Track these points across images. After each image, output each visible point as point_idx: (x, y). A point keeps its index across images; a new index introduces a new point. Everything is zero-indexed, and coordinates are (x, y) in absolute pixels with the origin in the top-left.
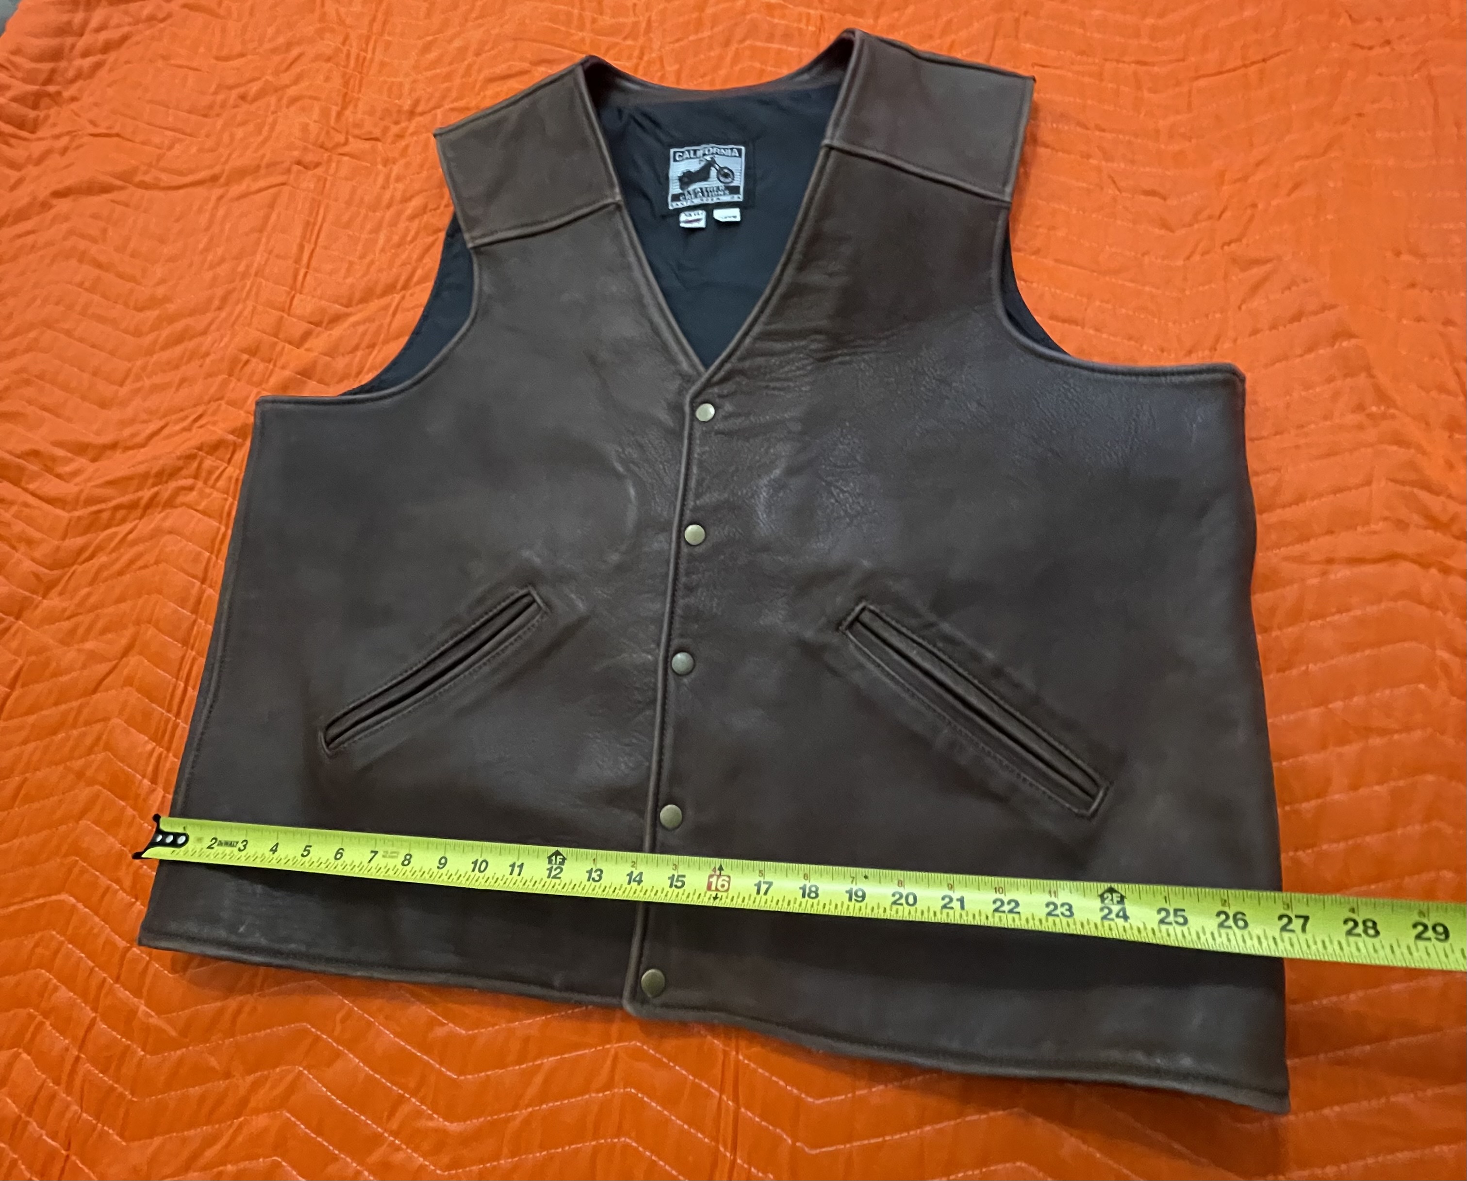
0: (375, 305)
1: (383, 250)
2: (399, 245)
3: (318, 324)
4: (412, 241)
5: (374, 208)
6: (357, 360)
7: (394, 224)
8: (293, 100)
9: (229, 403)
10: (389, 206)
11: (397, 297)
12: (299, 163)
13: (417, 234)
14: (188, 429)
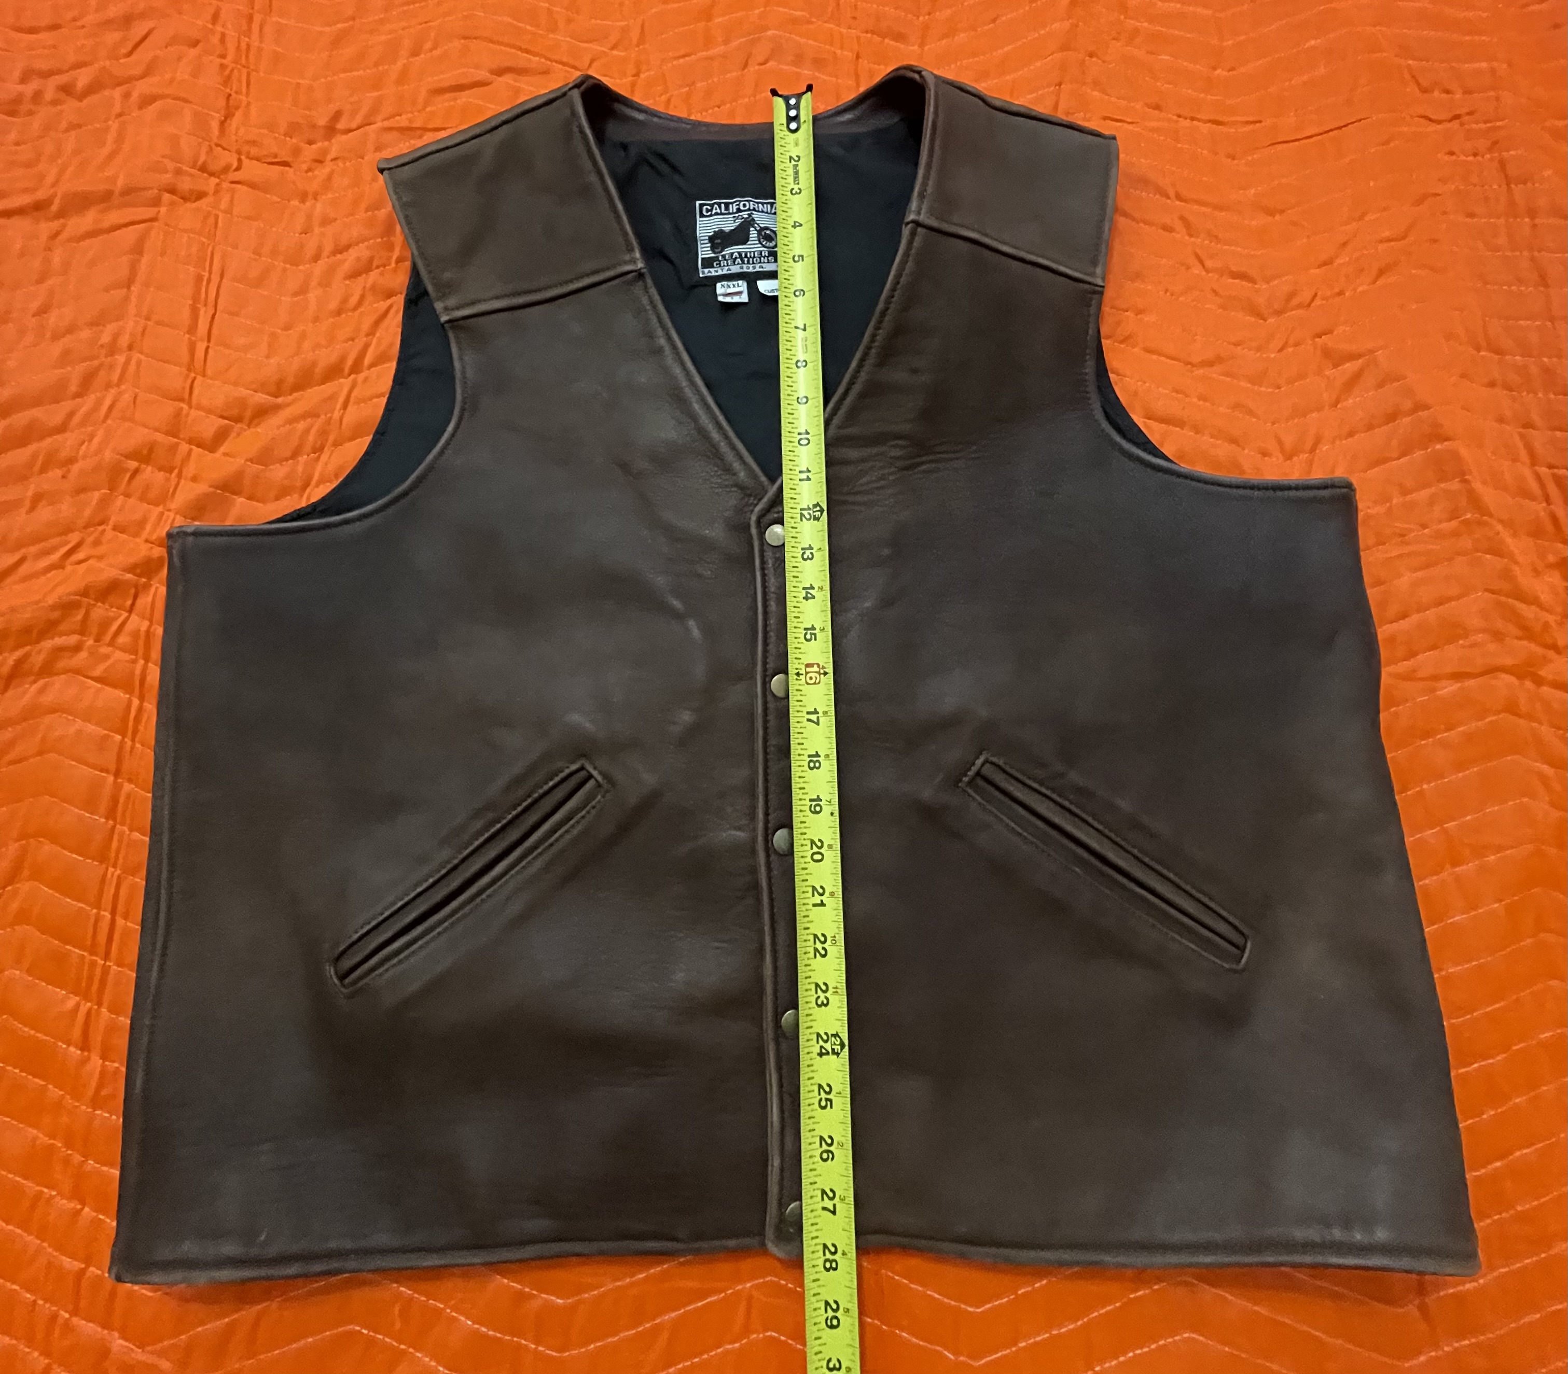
0: (314, 395)
1: (316, 319)
2: (339, 312)
3: (238, 419)
4: (355, 309)
5: (295, 260)
6: (300, 468)
7: (325, 282)
8: (147, 101)
9: (115, 528)
10: (316, 258)
11: (345, 383)
12: (172, 191)
13: (362, 297)
14: (59, 566)
